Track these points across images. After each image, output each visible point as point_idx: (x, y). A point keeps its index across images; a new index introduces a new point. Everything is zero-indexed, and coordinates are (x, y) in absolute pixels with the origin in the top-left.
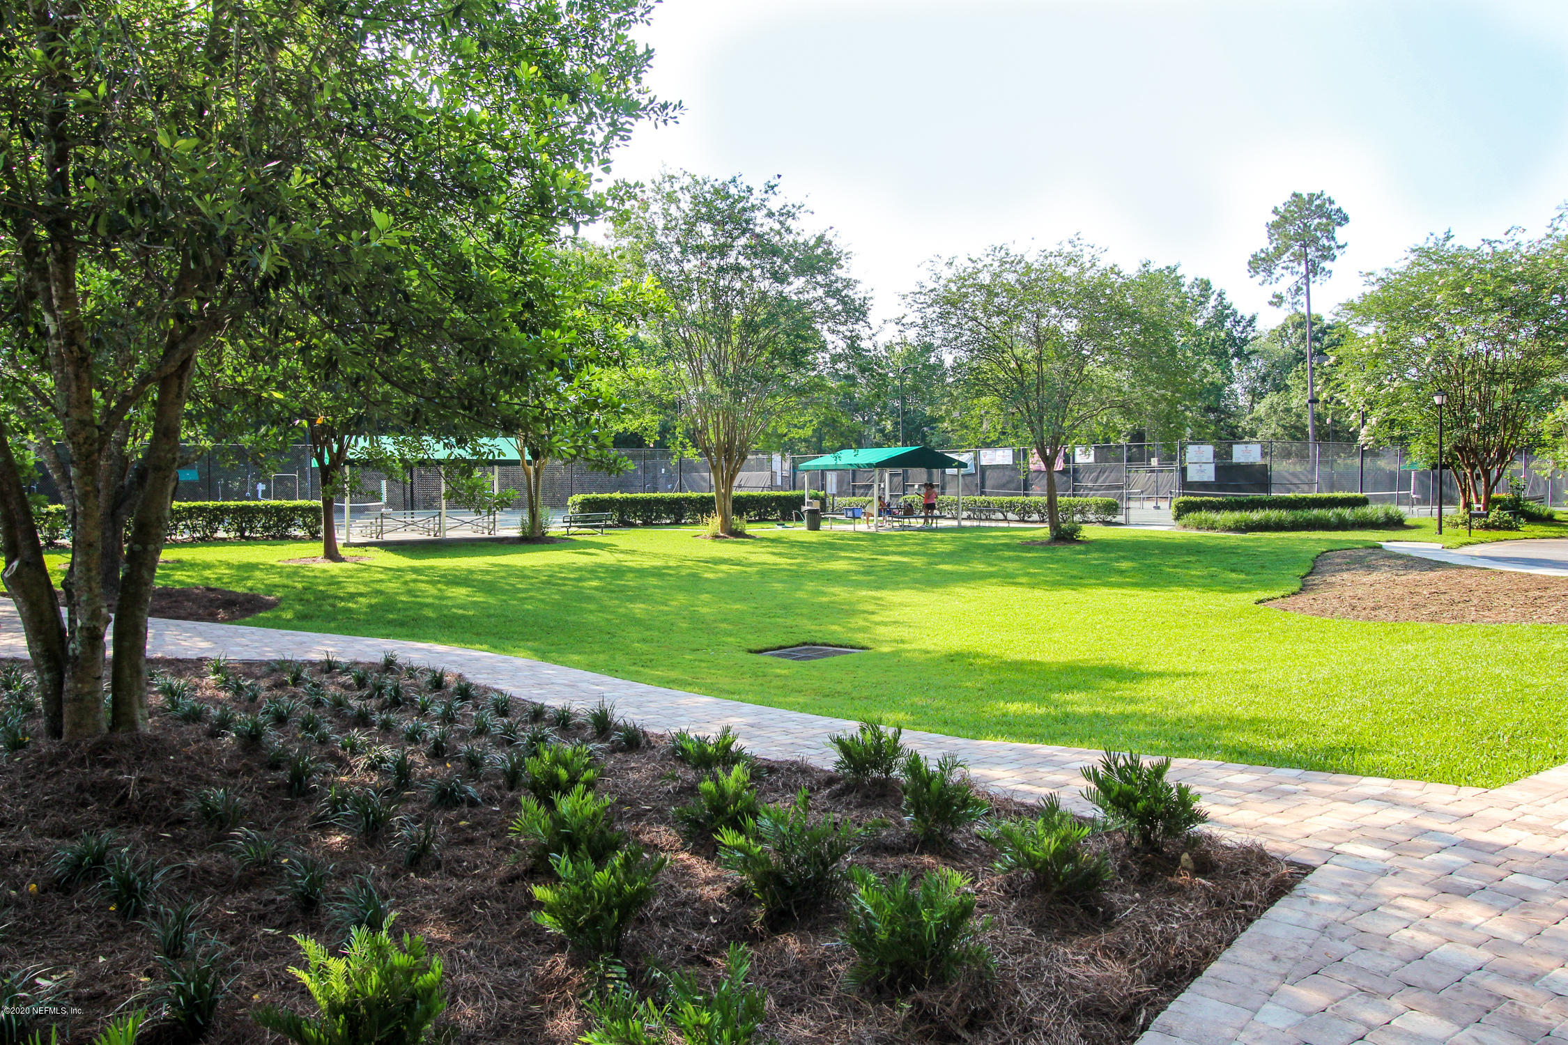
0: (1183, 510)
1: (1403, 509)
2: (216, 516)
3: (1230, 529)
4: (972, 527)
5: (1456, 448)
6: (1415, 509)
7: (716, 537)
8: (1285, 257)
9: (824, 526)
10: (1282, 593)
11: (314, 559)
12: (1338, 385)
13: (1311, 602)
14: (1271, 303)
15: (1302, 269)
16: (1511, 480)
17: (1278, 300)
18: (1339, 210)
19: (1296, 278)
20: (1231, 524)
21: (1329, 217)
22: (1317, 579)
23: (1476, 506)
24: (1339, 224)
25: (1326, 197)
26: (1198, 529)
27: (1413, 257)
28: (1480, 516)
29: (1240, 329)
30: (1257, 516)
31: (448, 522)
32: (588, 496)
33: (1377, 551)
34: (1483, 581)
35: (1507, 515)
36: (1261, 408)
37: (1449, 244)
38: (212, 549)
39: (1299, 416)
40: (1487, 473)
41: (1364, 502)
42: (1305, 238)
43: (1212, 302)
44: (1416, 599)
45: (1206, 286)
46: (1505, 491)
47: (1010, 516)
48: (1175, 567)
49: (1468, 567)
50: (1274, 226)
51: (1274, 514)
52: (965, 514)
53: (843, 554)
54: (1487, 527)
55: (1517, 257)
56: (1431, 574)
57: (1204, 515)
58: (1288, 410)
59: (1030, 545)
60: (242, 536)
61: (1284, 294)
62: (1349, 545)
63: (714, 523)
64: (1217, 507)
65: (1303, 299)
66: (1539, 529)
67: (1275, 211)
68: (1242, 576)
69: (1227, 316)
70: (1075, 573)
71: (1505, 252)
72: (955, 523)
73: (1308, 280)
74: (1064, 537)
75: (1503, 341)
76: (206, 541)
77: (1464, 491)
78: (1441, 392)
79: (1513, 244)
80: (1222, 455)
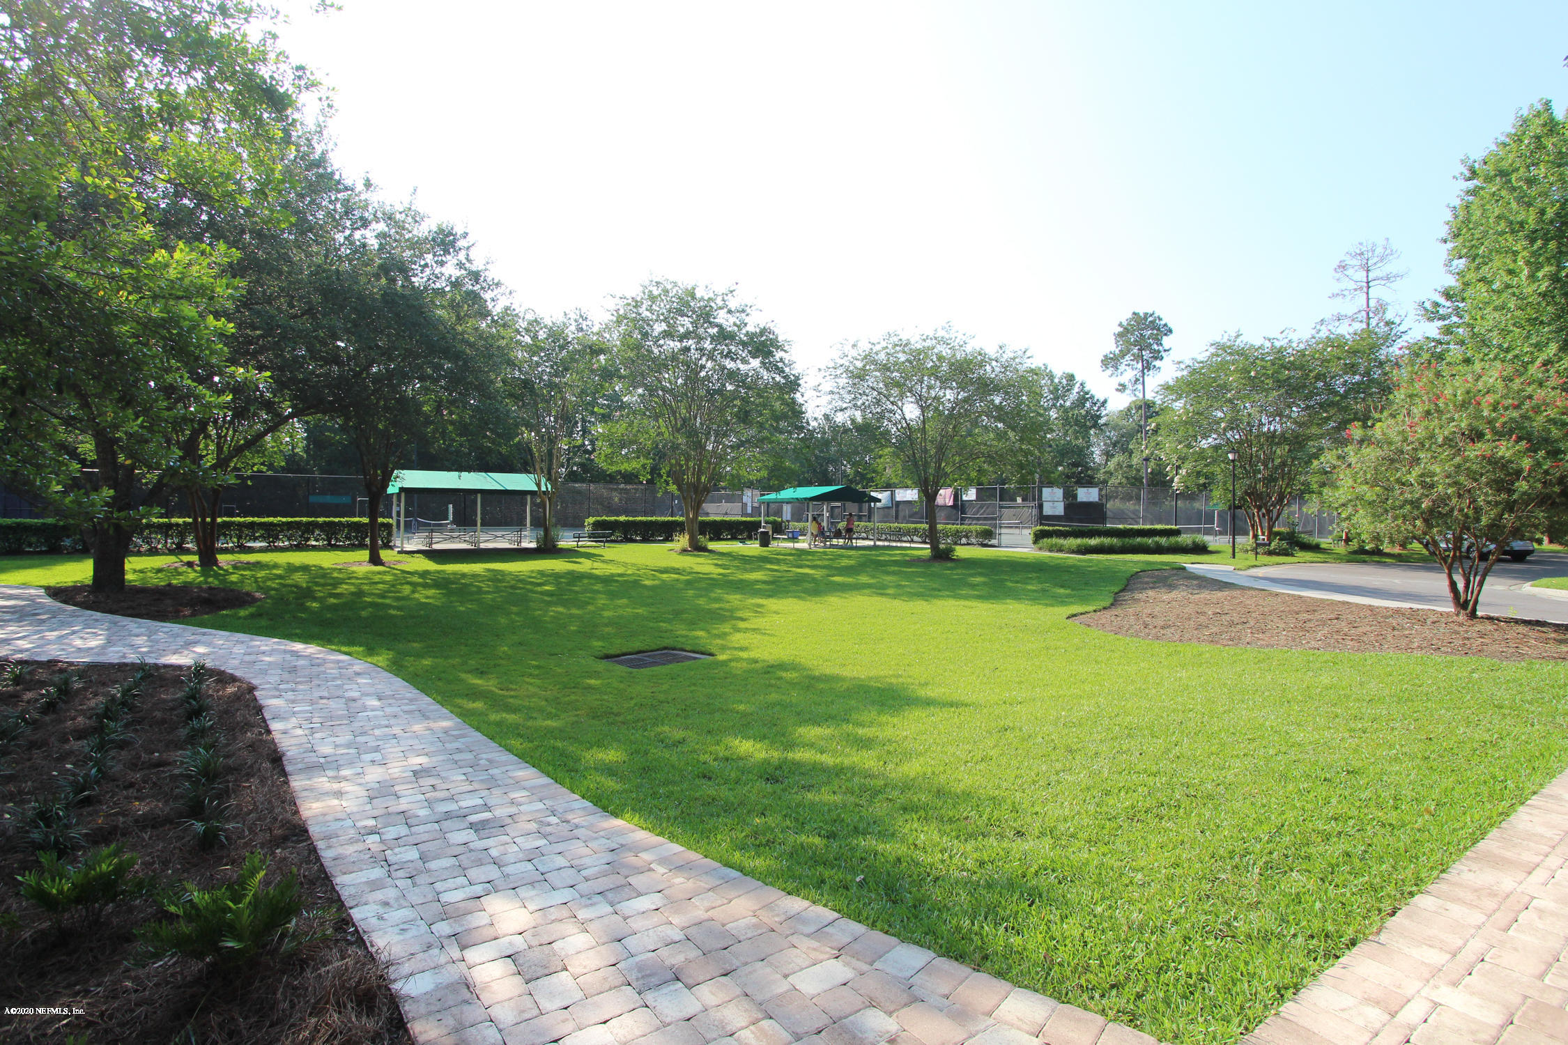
0: (1039, 536)
1: (1207, 538)
2: (309, 528)
3: (1073, 552)
4: (884, 546)
5: (1246, 493)
6: (1218, 538)
7: (684, 551)
8: (1127, 358)
9: (774, 544)
10: (1094, 608)
11: (360, 563)
12: (1157, 444)
13: (1113, 618)
14: (1117, 390)
15: (1140, 366)
16: (1288, 518)
17: (1122, 388)
18: (1165, 325)
19: (1135, 372)
20: (1074, 547)
21: (1158, 329)
22: (1127, 595)
23: (1261, 537)
24: (1166, 335)
25: (1156, 315)
26: (1050, 551)
27: (1212, 350)
28: (1264, 545)
29: (1095, 408)
30: (1094, 542)
31: (483, 537)
32: (599, 518)
33: (1180, 572)
34: (1261, 602)
35: (1284, 544)
36: (1112, 465)
37: (1239, 340)
38: (304, 553)
39: (1138, 471)
40: (1269, 511)
41: (1177, 533)
42: (1142, 344)
43: (1076, 389)
44: (1202, 619)
45: (1071, 378)
46: (1284, 526)
47: (915, 538)
48: (1017, 582)
49: (1250, 588)
50: (1120, 335)
51: (1107, 541)
52: (884, 537)
53: (769, 566)
54: (1270, 553)
55: (1290, 351)
56: (1220, 594)
57: (1054, 540)
58: (1130, 466)
59: (917, 561)
60: (330, 544)
61: (1127, 383)
62: (1159, 567)
63: (683, 541)
64: (1065, 535)
65: (1140, 387)
66: (1308, 556)
67: (1121, 325)
68: (1068, 591)
69: (1087, 399)
70: (935, 586)
71: (1281, 347)
72: (871, 543)
73: (1144, 374)
74: (942, 556)
75: (1281, 415)
76: (299, 548)
77: (1253, 526)
78: (1233, 451)
79: (1286, 341)
80: (1069, 496)
